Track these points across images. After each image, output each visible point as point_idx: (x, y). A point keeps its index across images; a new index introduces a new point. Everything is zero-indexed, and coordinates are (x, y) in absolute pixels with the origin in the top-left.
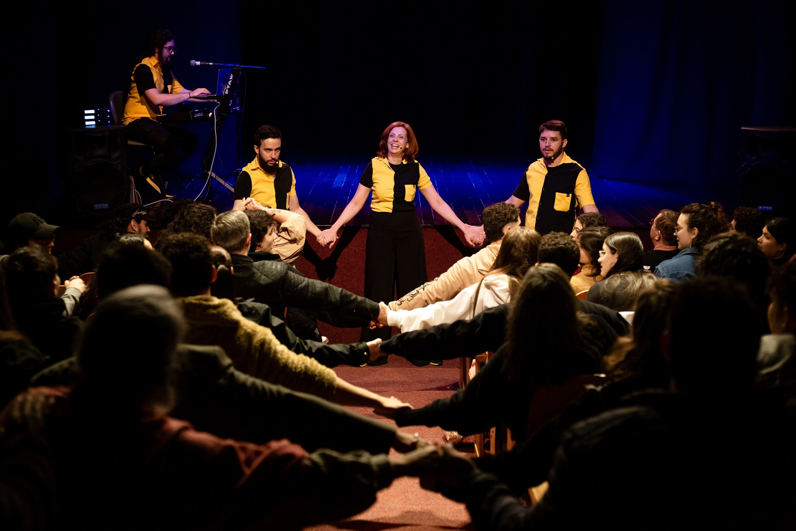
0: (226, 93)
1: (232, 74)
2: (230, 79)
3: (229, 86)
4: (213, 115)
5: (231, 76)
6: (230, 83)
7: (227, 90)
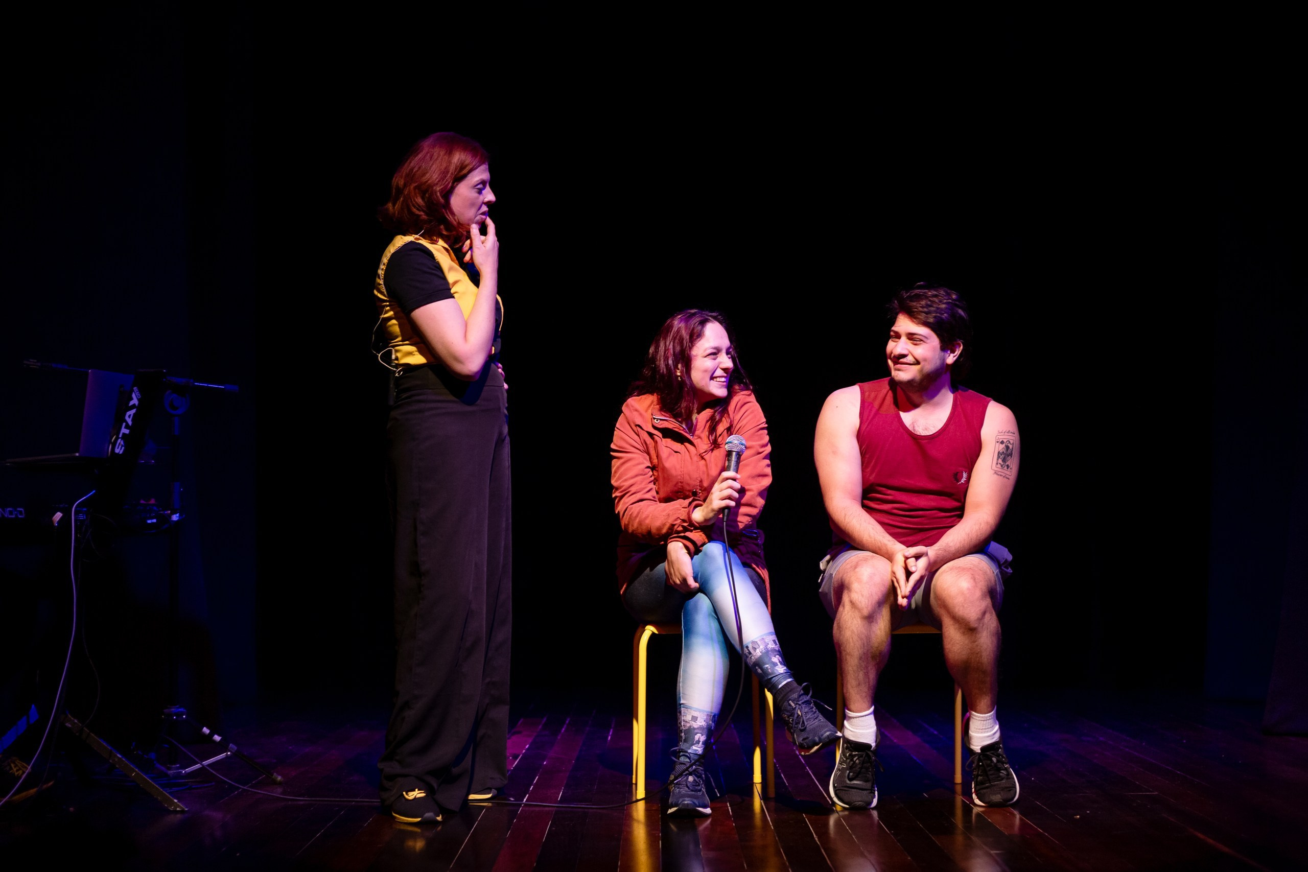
0: (117, 451)
1: (135, 389)
2: (131, 403)
3: (127, 427)
4: (65, 520)
5: (134, 396)
6: (129, 416)
7: (120, 440)
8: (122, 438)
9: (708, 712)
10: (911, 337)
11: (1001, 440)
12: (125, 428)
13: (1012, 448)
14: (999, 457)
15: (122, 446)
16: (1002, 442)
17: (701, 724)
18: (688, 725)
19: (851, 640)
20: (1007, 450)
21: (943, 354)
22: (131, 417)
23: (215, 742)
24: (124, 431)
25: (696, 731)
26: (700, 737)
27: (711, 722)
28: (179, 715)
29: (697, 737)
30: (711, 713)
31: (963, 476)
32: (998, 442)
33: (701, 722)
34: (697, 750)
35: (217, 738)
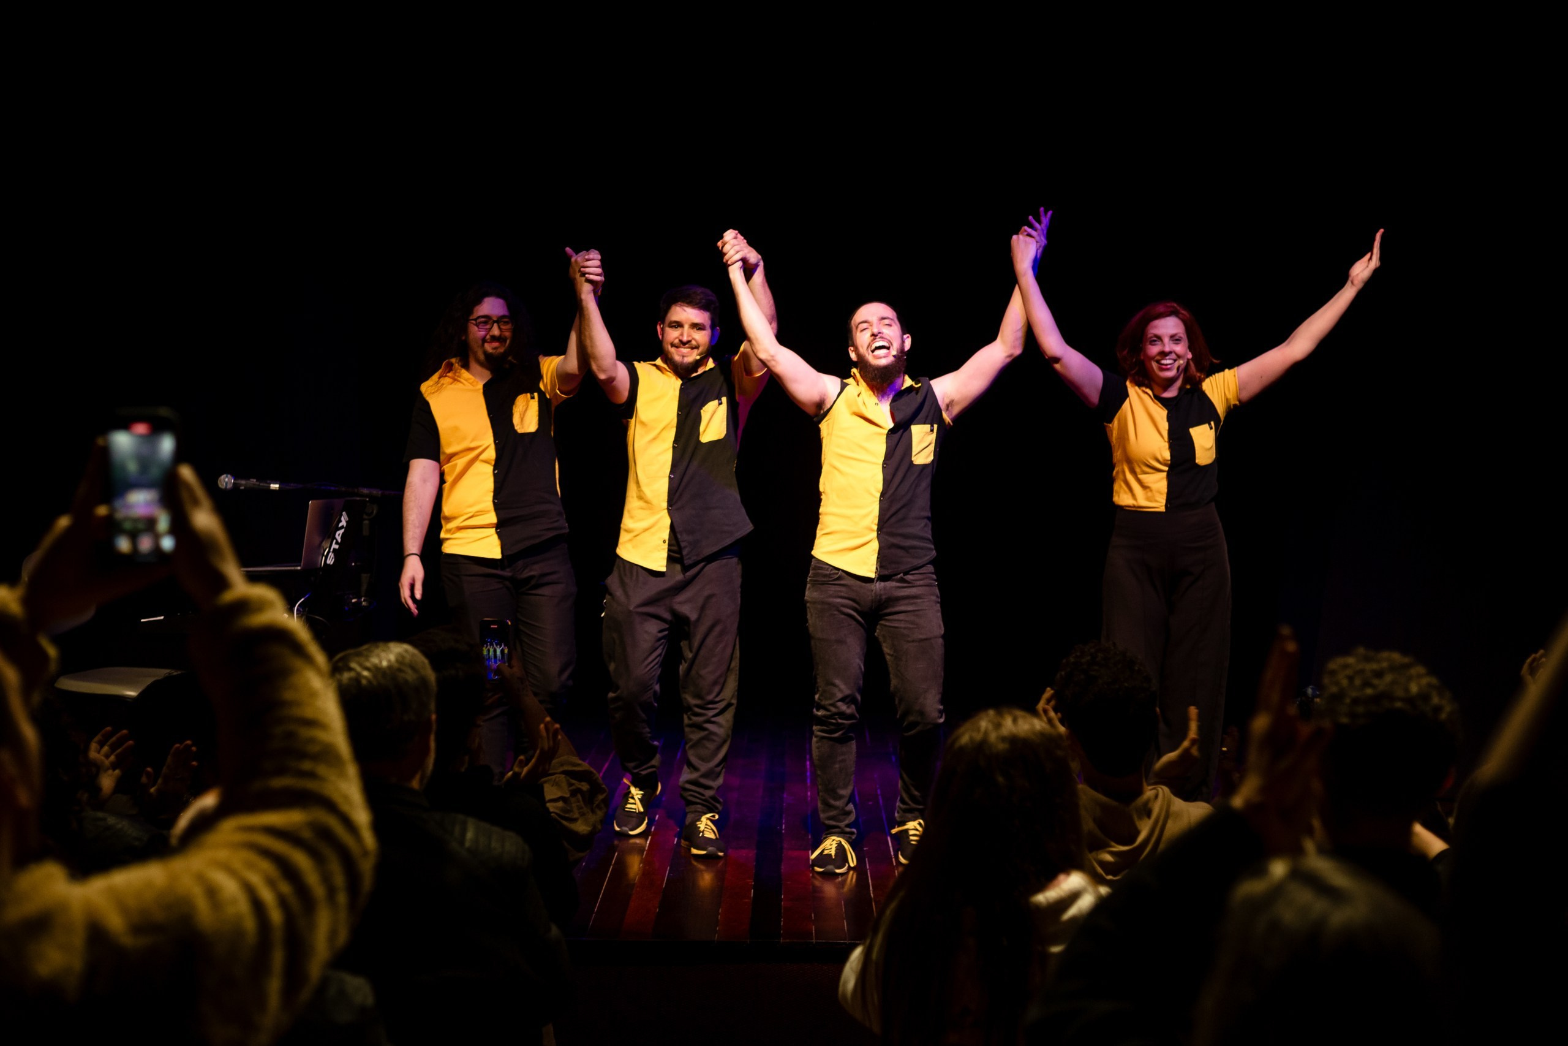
0: (328, 562)
1: (344, 513)
2: (340, 525)
5: (342, 518)
6: (339, 535)
7: (330, 554)
8: (333, 552)
12: (335, 544)
15: (333, 558)
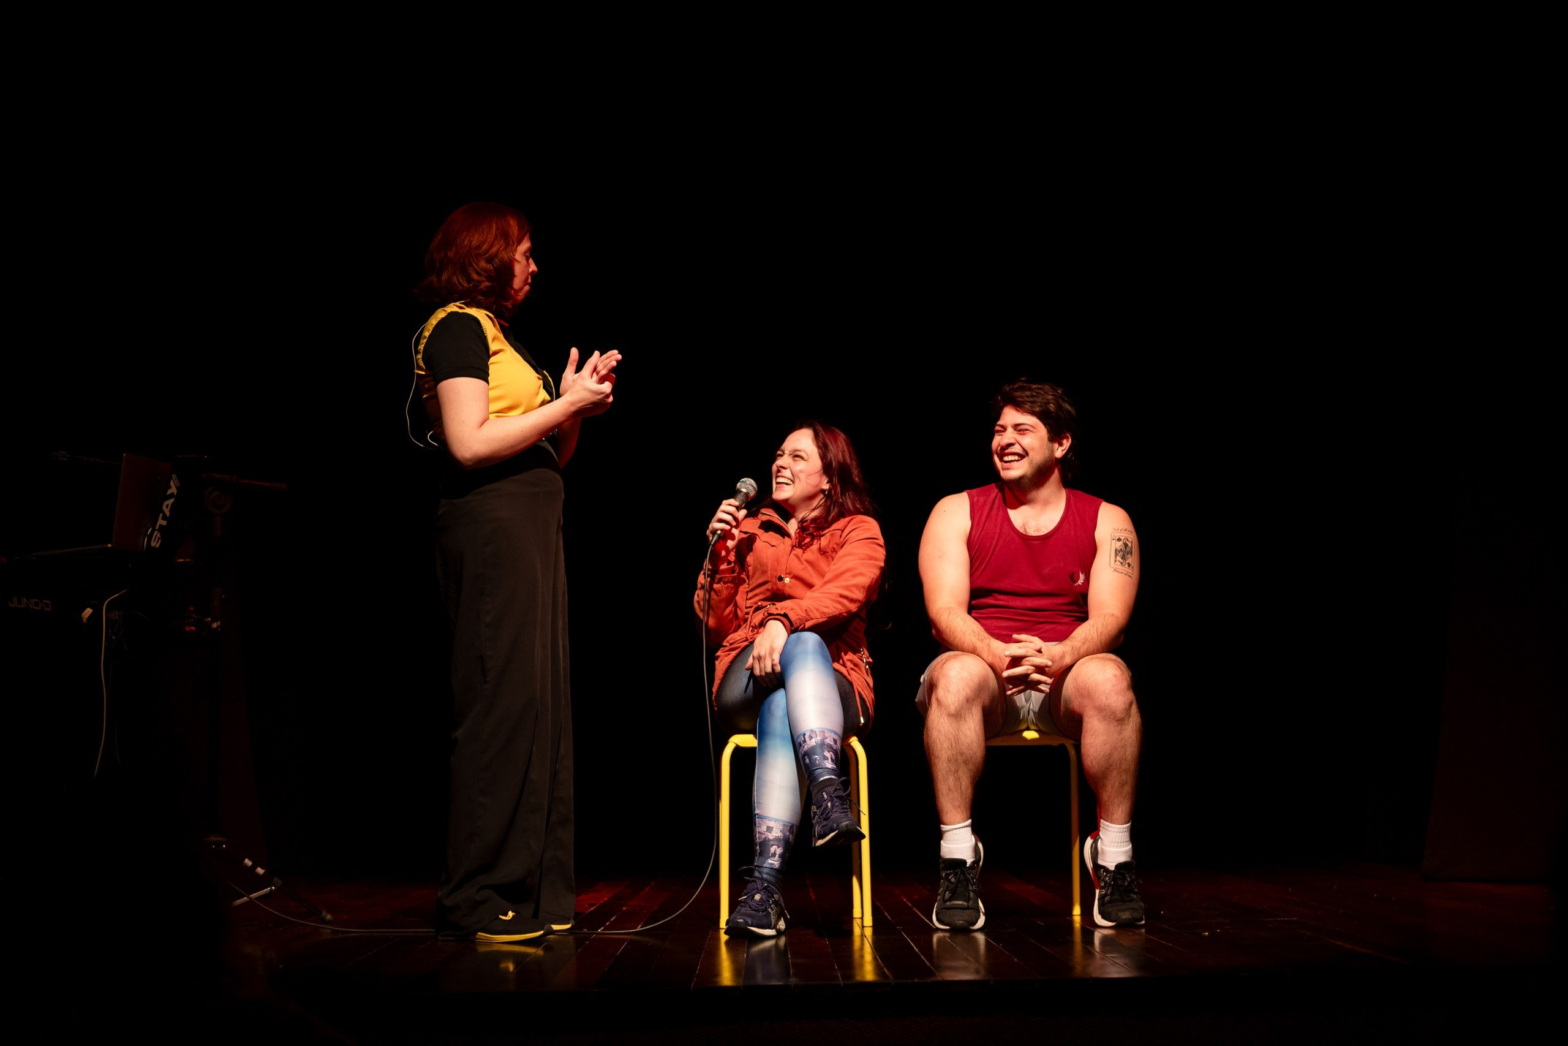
0: (153, 544)
1: (174, 476)
2: (169, 492)
3: (164, 518)
4: (95, 617)
5: (172, 484)
6: (167, 506)
7: (156, 532)
8: (158, 530)
9: (784, 821)
10: (1017, 427)
11: (1117, 538)
12: (163, 519)
13: (1132, 547)
14: (1116, 555)
15: (159, 539)
16: (1119, 540)
17: (777, 835)
18: (763, 836)
19: (938, 740)
20: (1126, 548)
21: (1051, 445)
22: (169, 507)
23: (257, 874)
24: (161, 522)
25: (771, 843)
26: (776, 849)
27: (788, 833)
28: (219, 844)
29: (772, 849)
30: (789, 823)
31: (1079, 578)
32: (1114, 539)
33: (776, 833)
34: (773, 864)
35: (260, 871)
